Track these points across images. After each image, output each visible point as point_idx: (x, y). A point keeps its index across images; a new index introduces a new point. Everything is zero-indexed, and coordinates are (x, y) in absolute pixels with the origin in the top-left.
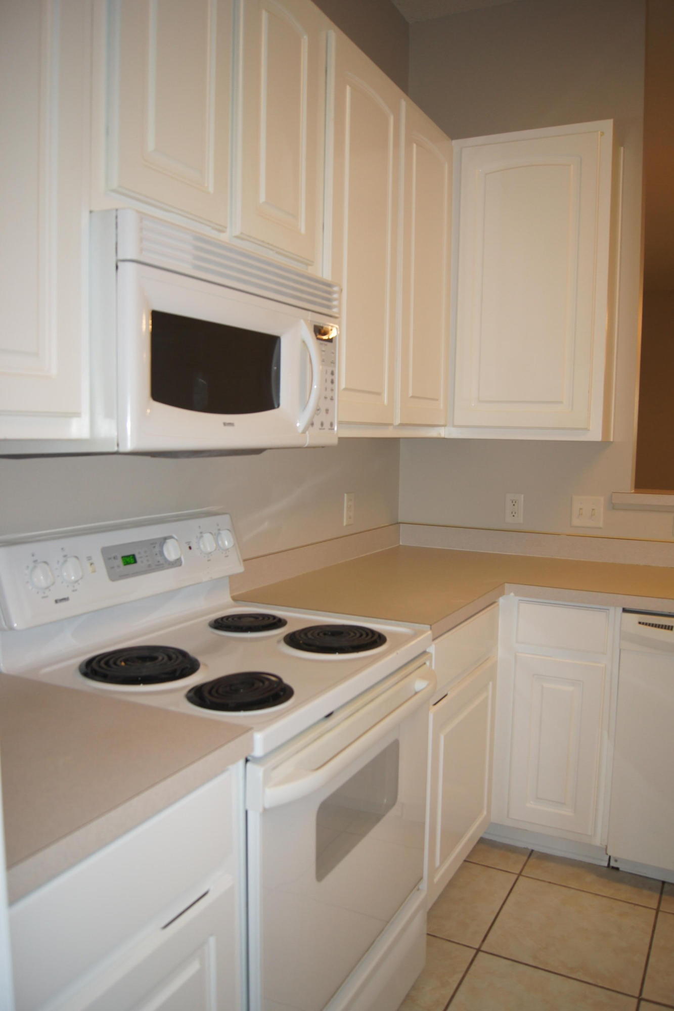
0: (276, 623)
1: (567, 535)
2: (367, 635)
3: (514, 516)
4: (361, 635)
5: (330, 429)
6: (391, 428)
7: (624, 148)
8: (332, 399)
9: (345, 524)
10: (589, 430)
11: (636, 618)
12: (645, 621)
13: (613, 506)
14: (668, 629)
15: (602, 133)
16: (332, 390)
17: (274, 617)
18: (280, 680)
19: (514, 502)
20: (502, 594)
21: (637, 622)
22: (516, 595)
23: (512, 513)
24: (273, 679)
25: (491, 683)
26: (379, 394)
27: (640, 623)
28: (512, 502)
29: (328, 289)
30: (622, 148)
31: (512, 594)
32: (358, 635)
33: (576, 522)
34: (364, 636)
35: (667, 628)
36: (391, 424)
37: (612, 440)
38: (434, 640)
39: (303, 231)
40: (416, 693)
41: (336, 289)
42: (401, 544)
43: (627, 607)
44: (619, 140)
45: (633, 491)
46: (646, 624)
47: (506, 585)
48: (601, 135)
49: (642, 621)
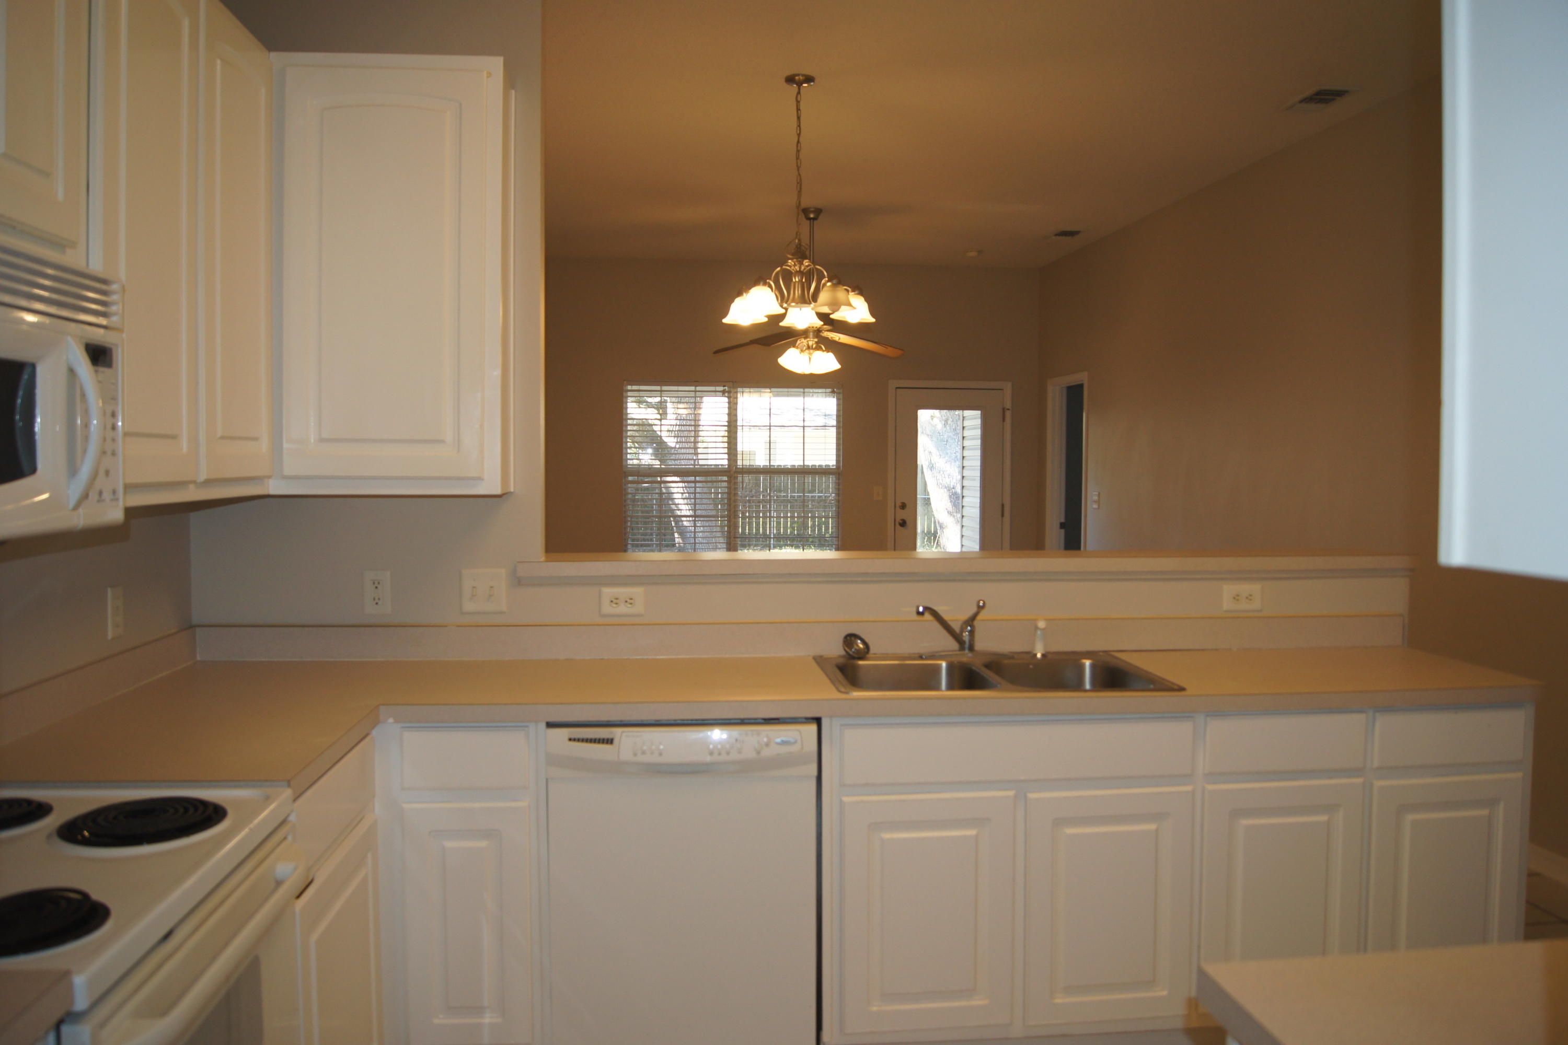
0: (38, 810)
1: (458, 626)
2: (196, 809)
3: (377, 603)
4: (186, 810)
5: (112, 500)
6: (192, 486)
7: (516, 92)
8: (114, 454)
9: (110, 637)
10: (483, 480)
11: (565, 733)
12: (577, 736)
13: (518, 581)
14: (607, 743)
15: (489, 75)
16: (114, 440)
17: (29, 802)
18: (86, 896)
19: (376, 583)
20: (376, 723)
21: (566, 738)
22: (396, 721)
23: (374, 599)
24: (73, 895)
25: (369, 855)
26: (174, 437)
27: (570, 740)
28: (374, 583)
29: (104, 287)
30: (513, 92)
31: (391, 720)
32: (182, 810)
33: (468, 606)
34: (191, 810)
35: (605, 741)
36: (194, 482)
37: (512, 490)
38: (295, 800)
39: (60, 196)
40: (279, 883)
41: (115, 287)
42: (198, 658)
43: (552, 719)
44: (510, 81)
45: (543, 559)
46: (578, 740)
47: (382, 708)
48: (488, 77)
49: (573, 737)
